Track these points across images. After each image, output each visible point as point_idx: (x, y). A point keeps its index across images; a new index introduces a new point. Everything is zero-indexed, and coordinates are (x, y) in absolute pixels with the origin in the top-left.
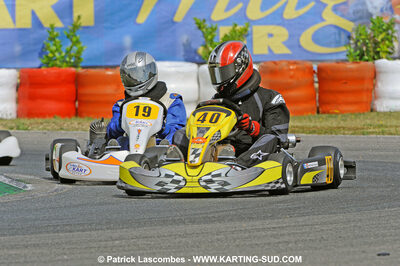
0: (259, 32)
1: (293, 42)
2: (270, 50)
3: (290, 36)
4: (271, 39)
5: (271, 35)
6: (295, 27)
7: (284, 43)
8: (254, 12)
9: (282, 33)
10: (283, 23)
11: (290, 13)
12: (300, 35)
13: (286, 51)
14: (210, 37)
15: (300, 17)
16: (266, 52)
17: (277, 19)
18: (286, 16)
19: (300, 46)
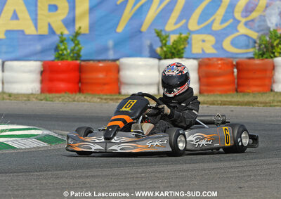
0: (196, 39)
1: (218, 45)
2: (203, 50)
3: (217, 42)
4: (204, 44)
5: (204, 41)
7: (214, 47)
8: (193, 25)
9: (211, 39)
10: (212, 33)
11: (217, 26)
12: (222, 41)
13: (214, 51)
14: (164, 42)
15: (225, 29)
16: (200, 52)
17: (208, 30)
19: (223, 48)
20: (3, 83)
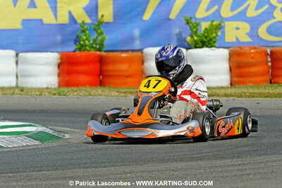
0: (229, 26)
1: (253, 33)
2: (237, 39)
3: (252, 29)
4: (238, 31)
5: (238, 29)
6: (255, 23)
7: (247, 34)
8: (226, 12)
9: (245, 27)
10: (247, 20)
11: (251, 13)
12: (258, 28)
13: (249, 40)
14: (195, 30)
15: (258, 16)
16: (234, 40)
17: (242, 17)
18: (248, 15)
19: (258, 36)
20: (17, 77)
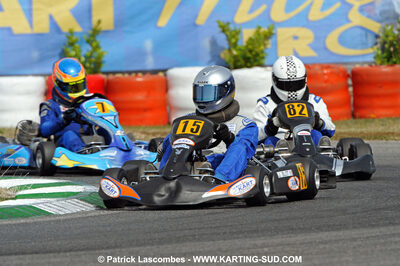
0: (282, 33)
1: (319, 44)
2: (295, 53)
3: (317, 38)
4: (296, 42)
5: (296, 38)
6: (321, 29)
7: (309, 45)
8: (278, 14)
9: (307, 35)
10: (308, 24)
11: (315, 15)
12: (325, 37)
13: (312, 53)
14: (233, 41)
15: (326, 18)
17: (302, 20)
18: (311, 18)
19: (326, 49)
